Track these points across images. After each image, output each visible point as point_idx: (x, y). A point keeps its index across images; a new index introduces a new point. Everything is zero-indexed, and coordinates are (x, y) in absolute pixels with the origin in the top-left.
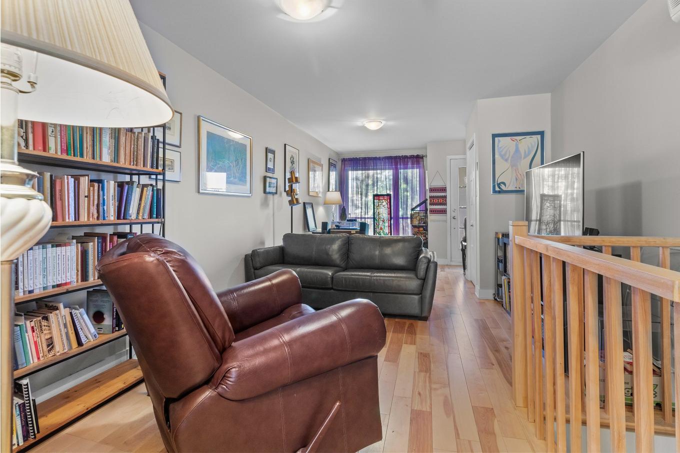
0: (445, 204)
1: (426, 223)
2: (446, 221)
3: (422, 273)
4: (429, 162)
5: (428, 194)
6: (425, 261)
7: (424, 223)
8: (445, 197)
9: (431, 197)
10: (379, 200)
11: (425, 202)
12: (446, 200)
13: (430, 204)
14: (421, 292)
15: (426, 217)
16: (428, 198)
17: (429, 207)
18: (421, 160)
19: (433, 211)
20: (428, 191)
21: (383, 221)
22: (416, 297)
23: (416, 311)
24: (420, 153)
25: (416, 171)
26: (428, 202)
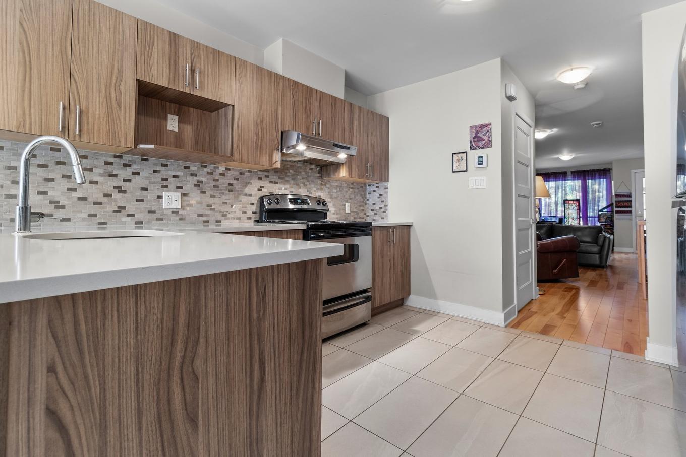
0: (631, 206)
1: (612, 221)
2: (631, 220)
3: (601, 242)
4: (615, 173)
5: (614, 199)
6: (603, 237)
7: (610, 221)
8: (631, 201)
9: (616, 201)
10: (569, 203)
11: (611, 205)
12: (631, 204)
13: (616, 207)
14: (600, 253)
15: (612, 216)
16: (614, 202)
17: (615, 209)
18: (608, 172)
19: (618, 212)
20: (614, 197)
21: (573, 219)
22: (597, 256)
23: (597, 262)
24: (607, 167)
25: (604, 182)
26: (614, 204)
